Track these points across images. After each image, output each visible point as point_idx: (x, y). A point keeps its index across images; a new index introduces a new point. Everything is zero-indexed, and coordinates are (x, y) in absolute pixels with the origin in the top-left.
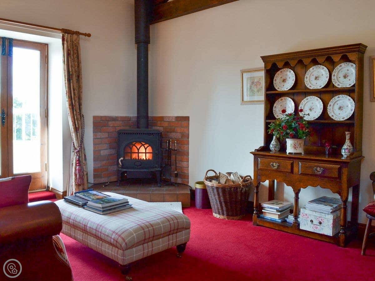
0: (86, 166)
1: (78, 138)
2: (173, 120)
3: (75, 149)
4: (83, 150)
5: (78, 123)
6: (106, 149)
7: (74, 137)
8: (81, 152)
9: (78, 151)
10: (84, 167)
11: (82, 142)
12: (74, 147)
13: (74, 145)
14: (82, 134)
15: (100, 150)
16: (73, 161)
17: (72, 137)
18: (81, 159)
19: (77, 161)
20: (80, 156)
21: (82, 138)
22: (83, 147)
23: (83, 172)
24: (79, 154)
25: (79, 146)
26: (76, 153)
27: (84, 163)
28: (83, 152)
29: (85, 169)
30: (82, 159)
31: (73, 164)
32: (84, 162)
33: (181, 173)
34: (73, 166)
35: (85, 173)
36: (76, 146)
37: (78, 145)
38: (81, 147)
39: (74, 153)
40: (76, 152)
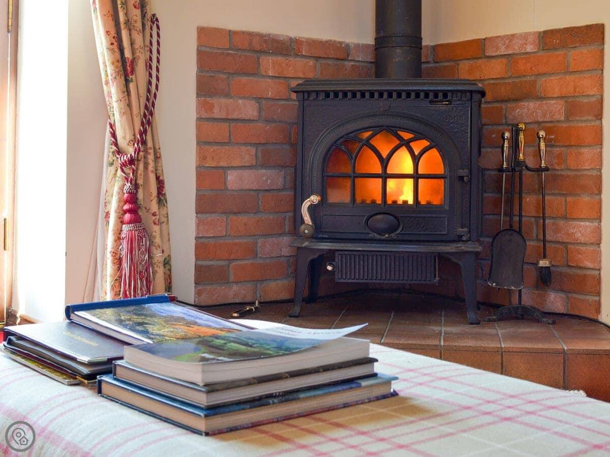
0: (164, 226)
1: (129, 105)
2: (529, 50)
3: (119, 152)
4: (151, 158)
5: (132, 43)
6: (250, 167)
7: (114, 98)
8: (141, 166)
9: (131, 161)
10: (156, 228)
11: (149, 123)
12: (116, 144)
13: (114, 135)
14: (149, 91)
15: (223, 168)
16: (110, 202)
17: (107, 99)
18: (140, 195)
19: (126, 202)
20: (140, 182)
21: (146, 107)
22: (150, 144)
23: (149, 251)
24: (135, 172)
25: (134, 141)
26: (123, 171)
27: (154, 214)
28: (151, 167)
29: (157, 240)
30: (147, 193)
31: (107, 215)
32: (154, 207)
33: (564, 270)
34: (108, 222)
35: (158, 256)
36: (124, 138)
37: (129, 137)
38: (144, 142)
39: (112, 169)
40: (123, 165)
